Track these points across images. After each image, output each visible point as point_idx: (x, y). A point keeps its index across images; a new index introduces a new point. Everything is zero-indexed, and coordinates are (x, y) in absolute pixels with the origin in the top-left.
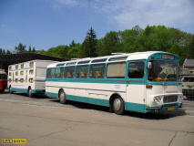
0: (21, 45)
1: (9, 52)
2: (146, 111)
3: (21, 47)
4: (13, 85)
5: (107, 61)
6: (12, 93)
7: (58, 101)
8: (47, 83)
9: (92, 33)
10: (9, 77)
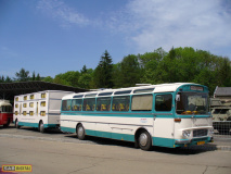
0: (23, 71)
1: (8, 79)
2: (174, 146)
3: (23, 73)
4: (20, 118)
5: (132, 94)
6: (19, 127)
7: (76, 137)
8: (63, 117)
9: (107, 58)
10: (15, 109)
